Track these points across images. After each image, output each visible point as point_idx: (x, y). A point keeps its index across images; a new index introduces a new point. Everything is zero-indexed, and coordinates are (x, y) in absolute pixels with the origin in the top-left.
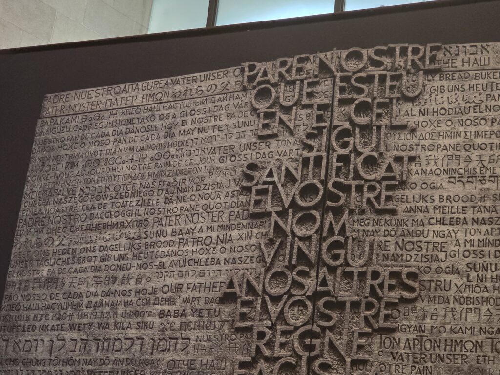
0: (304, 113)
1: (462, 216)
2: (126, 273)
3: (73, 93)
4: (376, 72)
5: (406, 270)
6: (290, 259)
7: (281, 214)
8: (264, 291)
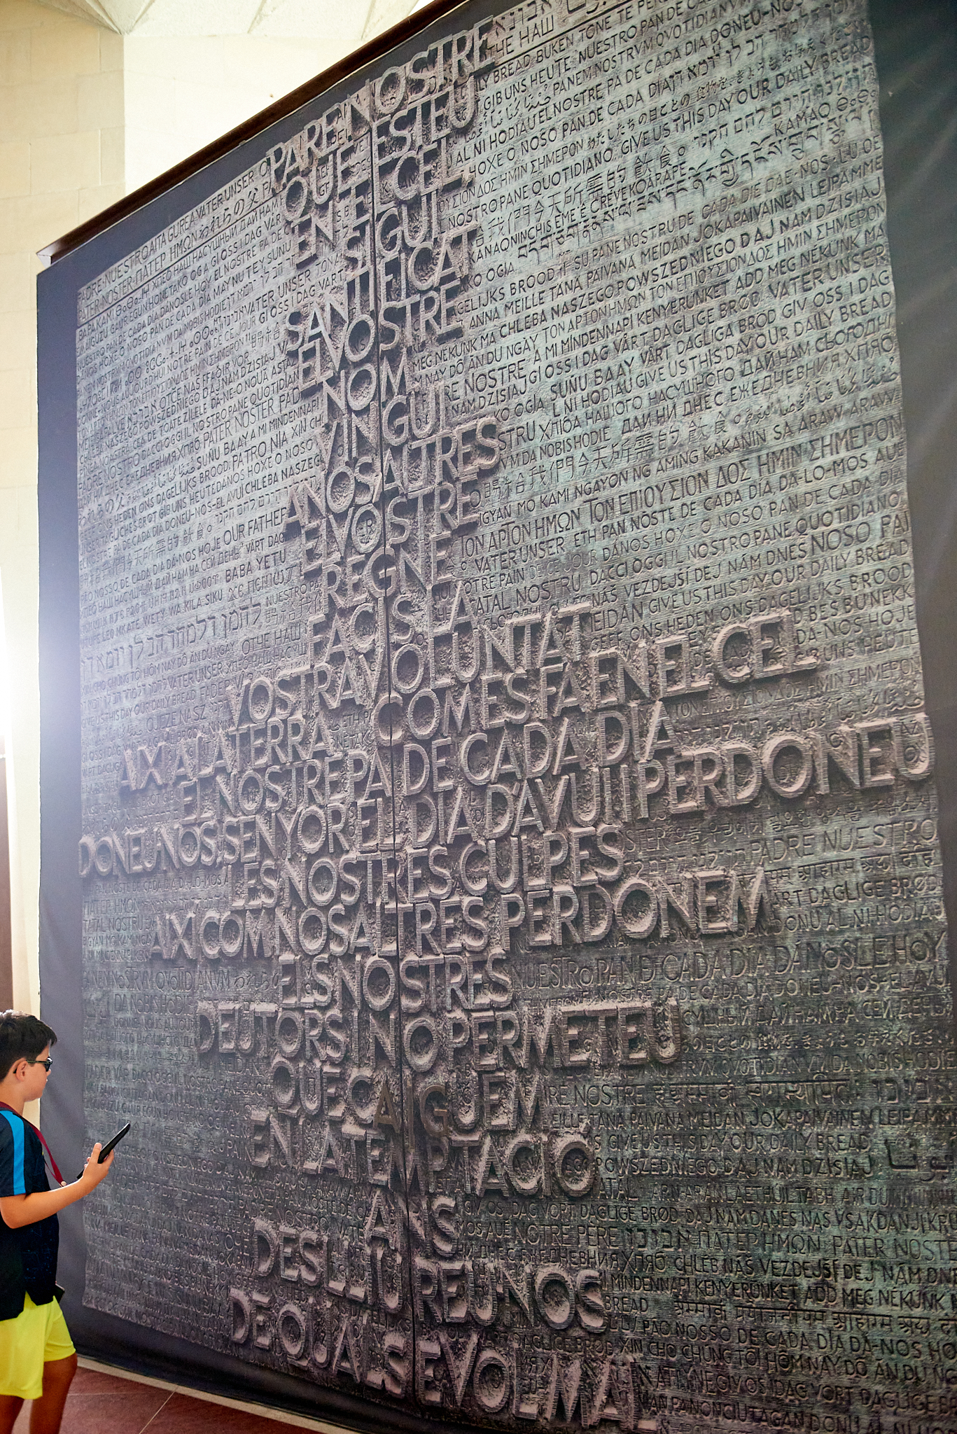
0: (341, 205)
1: (539, 309)
2: (186, 526)
3: (102, 276)
4: (417, 100)
5: (481, 422)
6: (350, 451)
7: (333, 382)
8: (328, 509)
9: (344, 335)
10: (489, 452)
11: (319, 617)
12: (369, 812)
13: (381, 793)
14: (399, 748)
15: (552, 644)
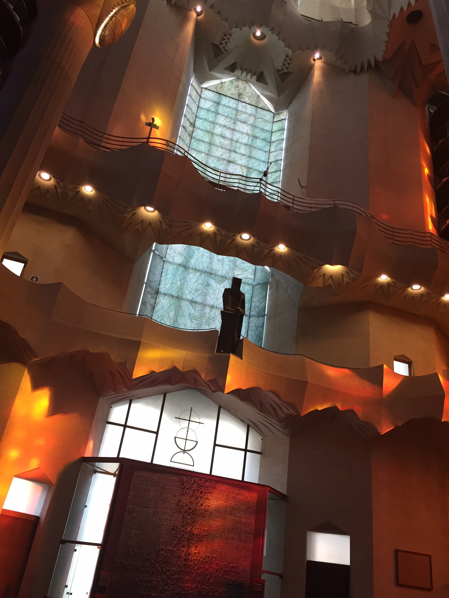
6: (186, 523)
7: (185, 512)
8: (180, 529)
9: (188, 507)
10: (206, 533)
11: (176, 543)
12: (179, 571)
13: (182, 569)
14: (186, 564)
15: (211, 559)
